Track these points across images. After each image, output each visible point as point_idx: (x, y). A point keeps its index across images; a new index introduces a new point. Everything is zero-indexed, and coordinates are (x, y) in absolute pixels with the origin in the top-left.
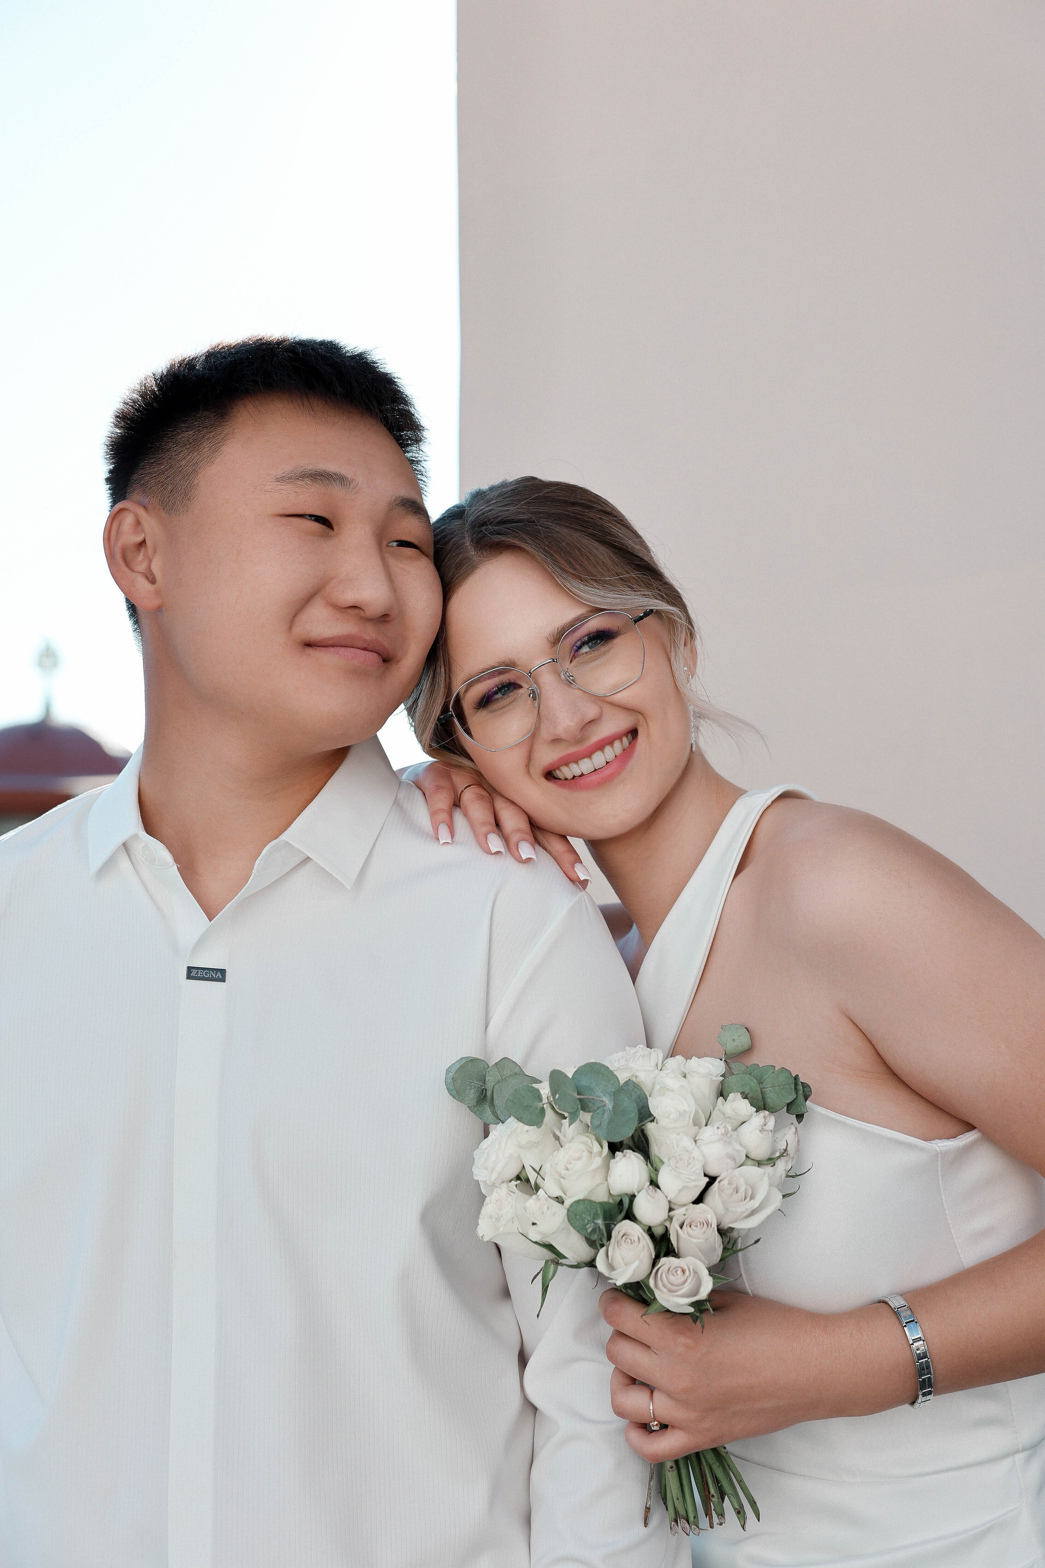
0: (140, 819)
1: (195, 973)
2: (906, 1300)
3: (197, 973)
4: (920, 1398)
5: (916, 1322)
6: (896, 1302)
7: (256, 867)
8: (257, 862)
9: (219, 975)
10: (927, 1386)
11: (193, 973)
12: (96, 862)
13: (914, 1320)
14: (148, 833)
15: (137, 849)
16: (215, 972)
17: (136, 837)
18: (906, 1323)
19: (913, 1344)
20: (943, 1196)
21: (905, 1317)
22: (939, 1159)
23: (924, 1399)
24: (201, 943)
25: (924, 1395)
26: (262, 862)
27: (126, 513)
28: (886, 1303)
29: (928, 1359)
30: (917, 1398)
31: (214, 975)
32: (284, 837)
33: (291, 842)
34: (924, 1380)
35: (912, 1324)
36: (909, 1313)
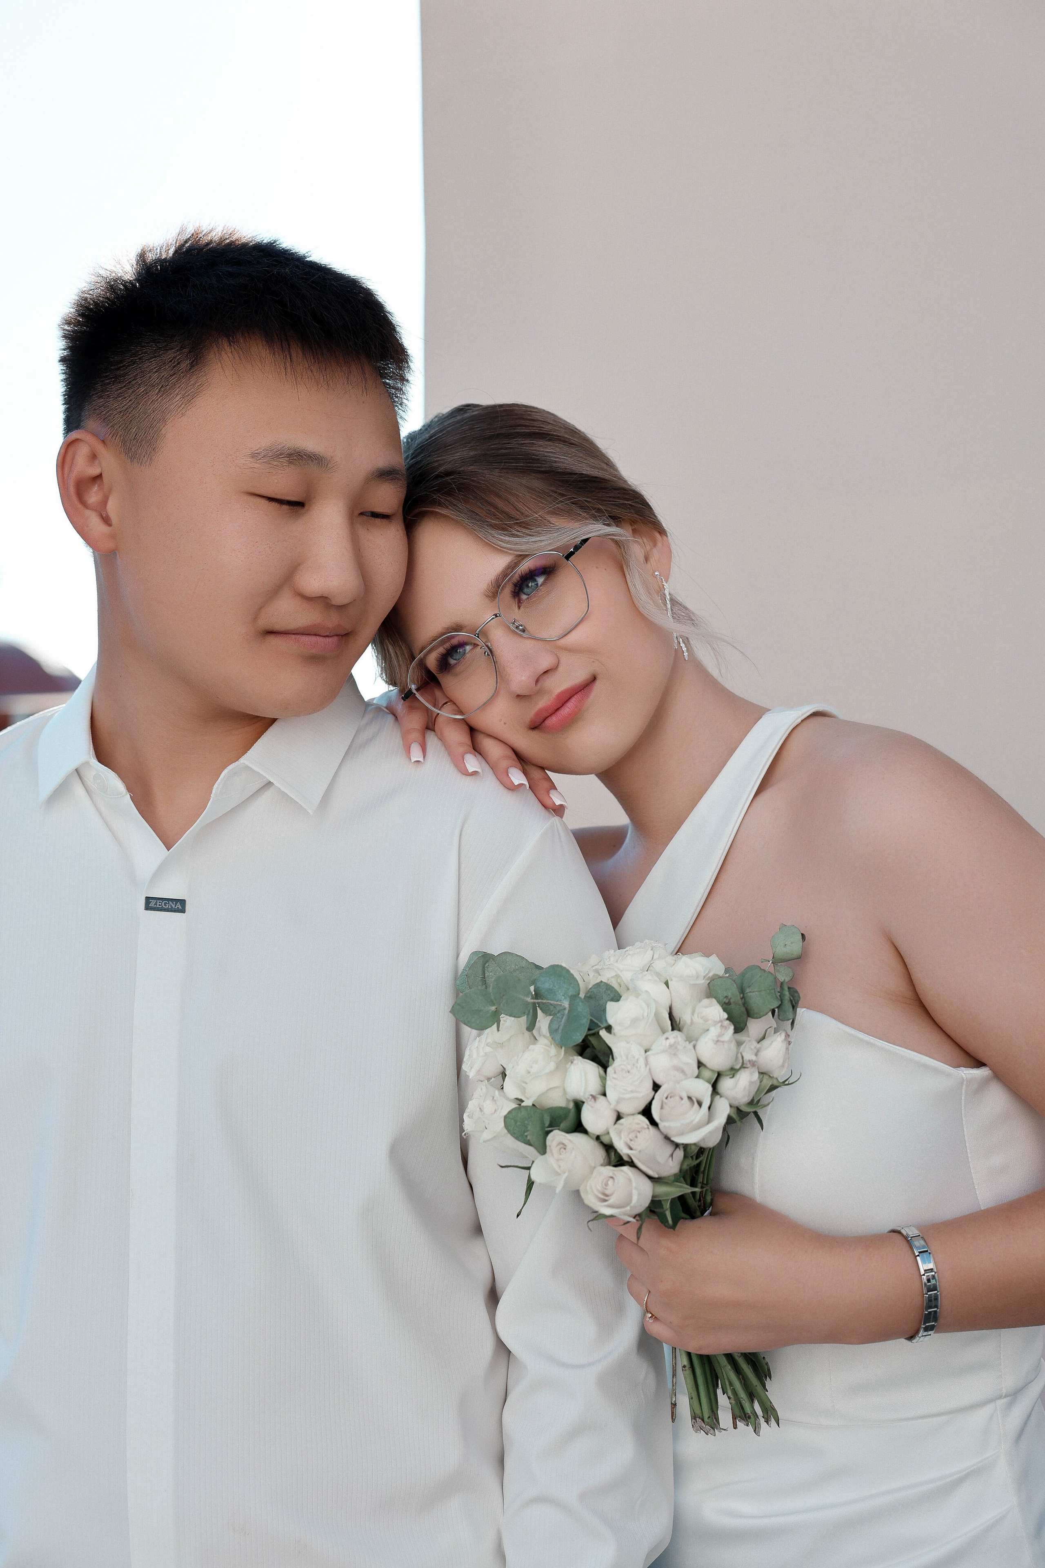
0: (92, 746)
1: (153, 904)
2: (920, 1231)
3: (156, 904)
4: (921, 1333)
5: (930, 1253)
6: (911, 1232)
7: (214, 791)
8: (216, 786)
9: (179, 906)
10: (931, 1319)
11: (152, 904)
12: (48, 787)
13: (927, 1251)
14: (99, 761)
15: (89, 776)
16: (174, 902)
17: (87, 764)
18: (920, 1252)
19: (924, 1275)
20: (965, 1127)
21: (918, 1248)
22: (964, 1087)
23: (925, 1333)
24: (159, 873)
25: (926, 1330)
26: (221, 786)
27: (81, 444)
28: (899, 1232)
29: (938, 1292)
30: (917, 1332)
31: (174, 906)
32: (243, 760)
33: (250, 765)
34: (930, 1313)
35: (925, 1255)
36: (922, 1242)
